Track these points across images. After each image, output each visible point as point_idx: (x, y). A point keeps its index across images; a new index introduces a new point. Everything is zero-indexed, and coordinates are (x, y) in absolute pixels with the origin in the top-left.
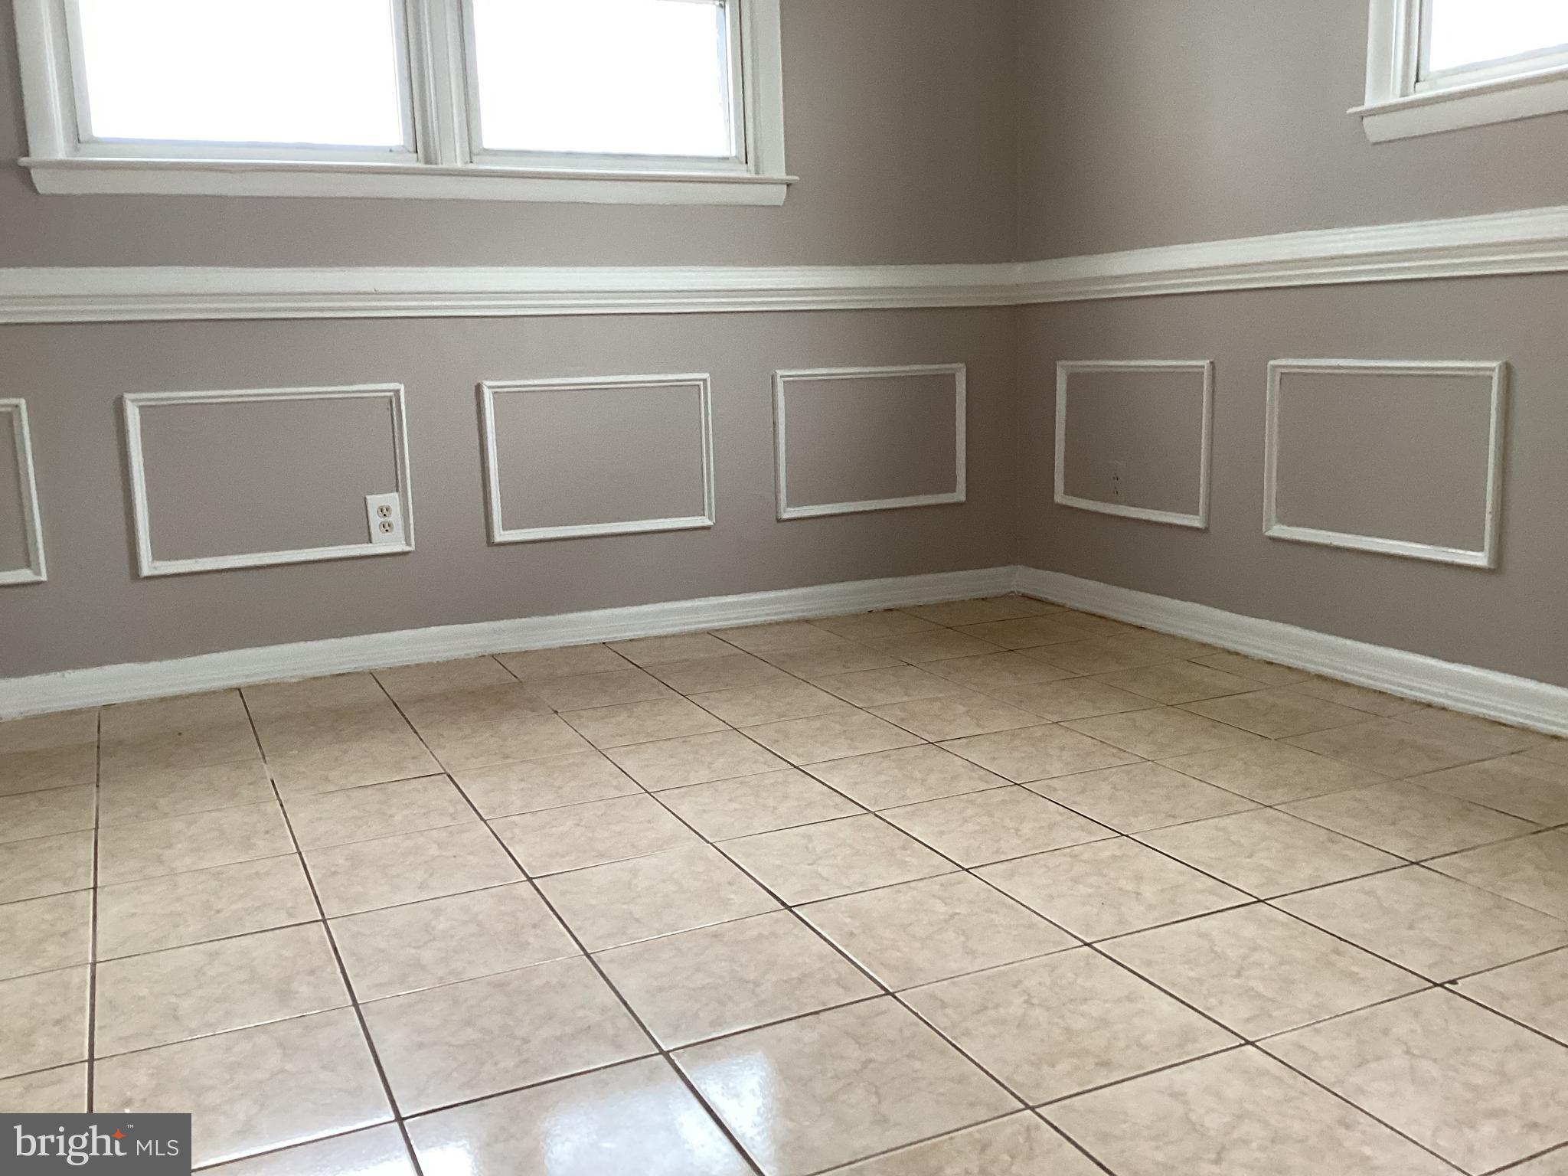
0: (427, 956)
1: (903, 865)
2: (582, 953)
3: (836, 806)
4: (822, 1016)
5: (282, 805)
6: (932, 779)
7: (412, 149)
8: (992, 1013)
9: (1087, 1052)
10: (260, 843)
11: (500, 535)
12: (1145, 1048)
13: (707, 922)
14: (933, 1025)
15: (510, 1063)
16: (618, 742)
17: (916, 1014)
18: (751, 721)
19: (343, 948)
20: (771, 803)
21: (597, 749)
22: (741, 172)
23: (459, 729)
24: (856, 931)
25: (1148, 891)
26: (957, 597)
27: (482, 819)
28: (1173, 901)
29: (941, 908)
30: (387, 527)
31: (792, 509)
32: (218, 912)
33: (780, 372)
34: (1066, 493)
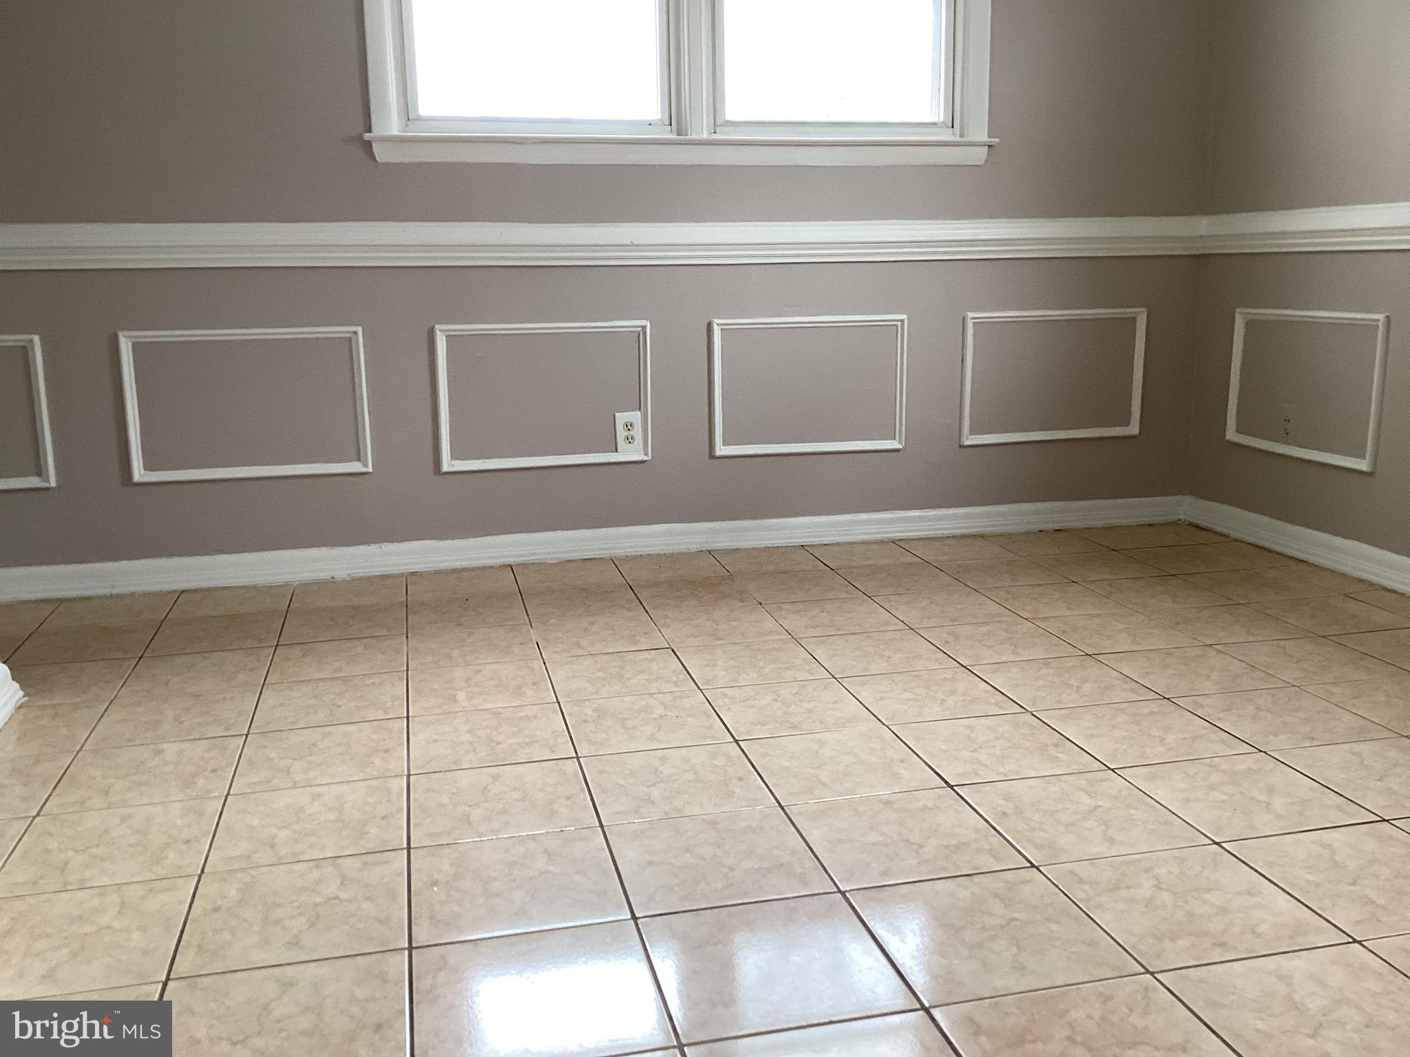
0: (655, 793)
1: (1055, 760)
2: (777, 805)
3: (997, 704)
4: (976, 879)
5: (545, 663)
6: (1087, 688)
7: (667, 123)
8: (1124, 893)
9: (1207, 934)
10: (529, 692)
11: (721, 450)
12: (1259, 936)
13: (883, 792)
14: (1070, 896)
15: (719, 885)
16: (811, 632)
17: (1057, 886)
18: (926, 623)
19: (592, 780)
20: (940, 696)
21: (793, 637)
22: (947, 136)
23: (681, 612)
24: (1008, 811)
25: (1279, 803)
26: (1124, 522)
27: (699, 688)
28: (1301, 813)
29: (1085, 799)
30: (630, 440)
31: (974, 437)
32: (498, 743)
33: (971, 315)
34: (1237, 431)
